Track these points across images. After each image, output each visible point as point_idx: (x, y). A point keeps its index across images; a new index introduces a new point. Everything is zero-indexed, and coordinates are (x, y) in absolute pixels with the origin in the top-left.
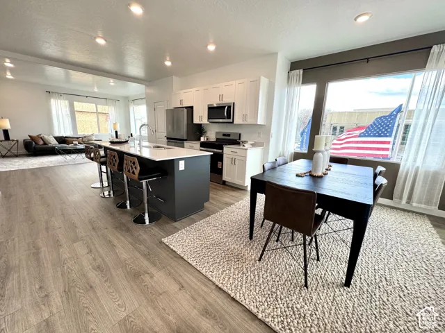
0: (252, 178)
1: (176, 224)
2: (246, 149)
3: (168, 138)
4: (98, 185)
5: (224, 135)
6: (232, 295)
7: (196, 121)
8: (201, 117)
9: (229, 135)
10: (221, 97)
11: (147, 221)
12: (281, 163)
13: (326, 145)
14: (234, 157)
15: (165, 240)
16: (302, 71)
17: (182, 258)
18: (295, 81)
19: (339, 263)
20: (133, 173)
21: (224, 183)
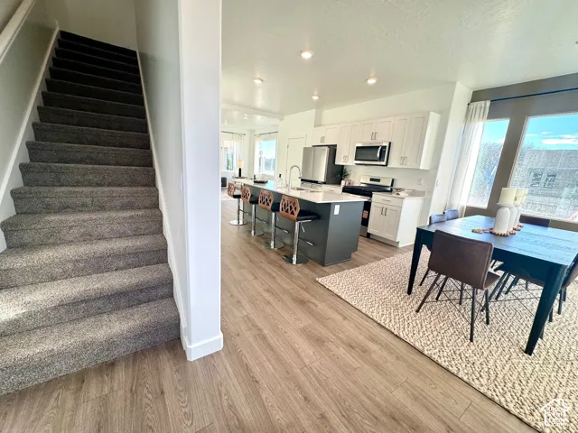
0: (418, 229)
1: (326, 269)
2: (403, 198)
3: (302, 180)
4: (235, 222)
5: (372, 180)
6: (396, 333)
7: (339, 162)
8: (346, 158)
9: (378, 180)
10: (374, 135)
11: (294, 262)
12: (450, 217)
13: (516, 199)
14: (385, 206)
15: (320, 280)
16: (488, 103)
17: (339, 297)
18: (477, 116)
19: (520, 333)
20: (292, 213)
21: (369, 235)
